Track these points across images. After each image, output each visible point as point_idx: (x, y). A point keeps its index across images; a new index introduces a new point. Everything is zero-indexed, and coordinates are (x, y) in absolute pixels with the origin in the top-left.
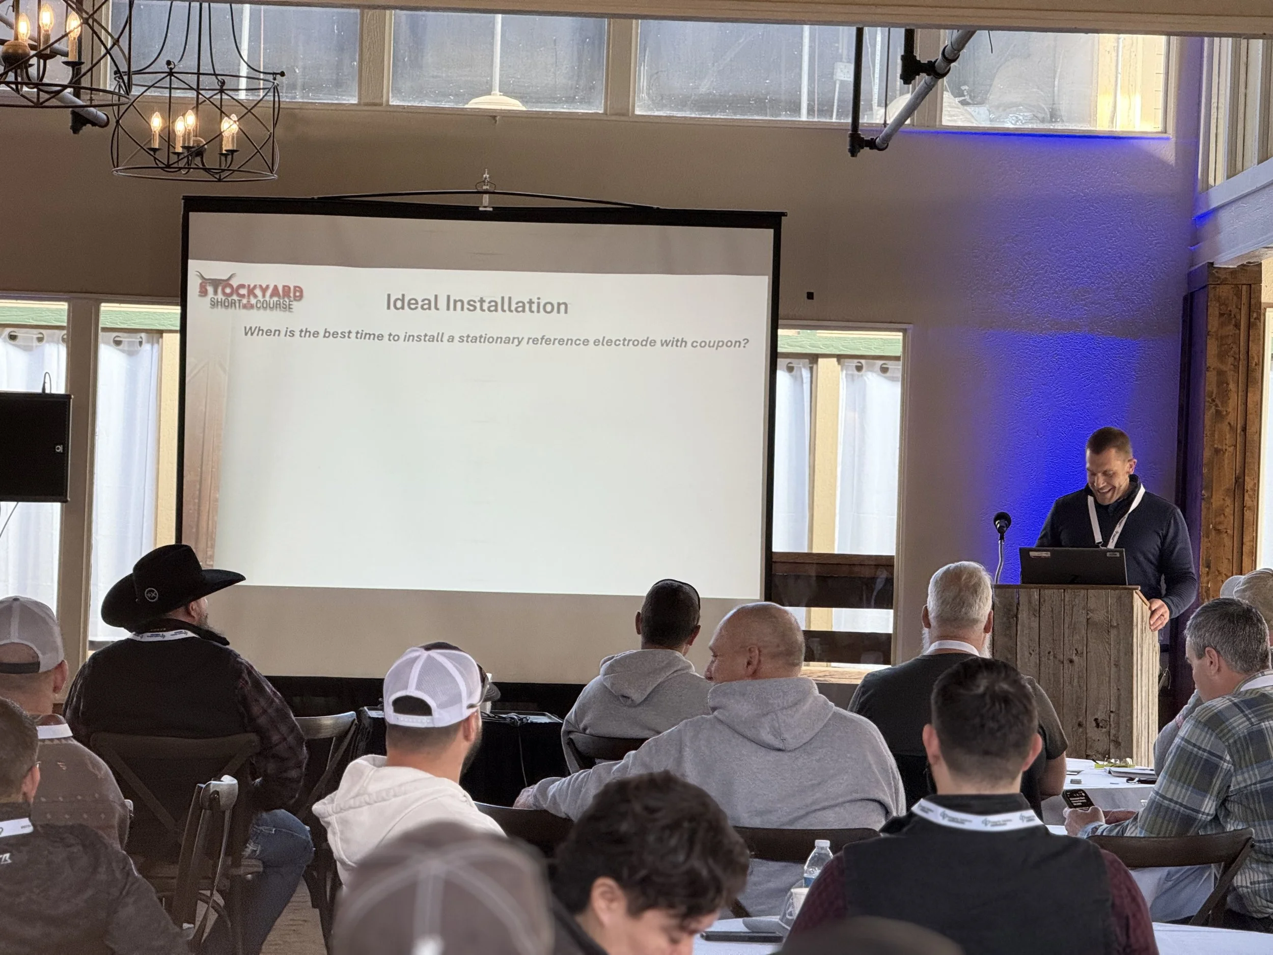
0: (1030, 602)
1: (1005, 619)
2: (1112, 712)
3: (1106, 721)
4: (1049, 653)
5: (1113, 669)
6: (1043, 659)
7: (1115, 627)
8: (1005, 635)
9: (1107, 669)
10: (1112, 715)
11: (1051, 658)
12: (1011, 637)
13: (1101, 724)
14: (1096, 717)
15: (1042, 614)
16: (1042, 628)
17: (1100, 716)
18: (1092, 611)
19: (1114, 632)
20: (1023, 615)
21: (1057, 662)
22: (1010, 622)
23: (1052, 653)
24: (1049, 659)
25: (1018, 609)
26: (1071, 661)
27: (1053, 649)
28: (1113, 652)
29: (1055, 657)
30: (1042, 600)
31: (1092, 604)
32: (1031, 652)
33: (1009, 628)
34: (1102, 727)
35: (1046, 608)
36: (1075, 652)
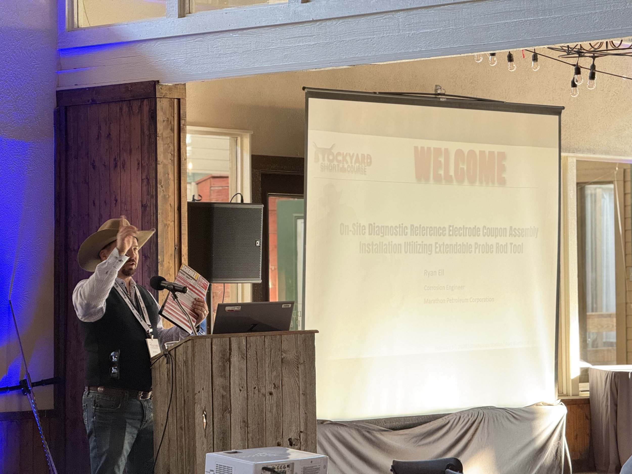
0: (239, 348)
1: (220, 364)
2: (301, 432)
3: (297, 439)
4: (255, 388)
5: (302, 397)
6: (250, 394)
7: (302, 363)
8: (221, 376)
9: (297, 398)
10: (302, 434)
11: (256, 392)
12: (225, 377)
13: (294, 443)
14: (290, 437)
15: (249, 356)
16: (249, 368)
17: (293, 436)
18: (285, 352)
19: (301, 367)
20: (235, 359)
21: (261, 395)
22: (224, 365)
23: (257, 388)
24: (254, 393)
25: (230, 354)
26: (271, 394)
27: (258, 385)
28: (301, 384)
29: (259, 391)
30: (248, 346)
31: (285, 346)
32: (241, 389)
33: (224, 370)
34: (294, 445)
35: (251, 352)
36: (273, 386)
